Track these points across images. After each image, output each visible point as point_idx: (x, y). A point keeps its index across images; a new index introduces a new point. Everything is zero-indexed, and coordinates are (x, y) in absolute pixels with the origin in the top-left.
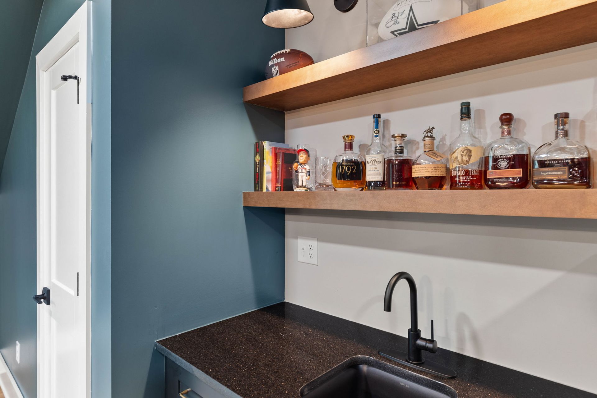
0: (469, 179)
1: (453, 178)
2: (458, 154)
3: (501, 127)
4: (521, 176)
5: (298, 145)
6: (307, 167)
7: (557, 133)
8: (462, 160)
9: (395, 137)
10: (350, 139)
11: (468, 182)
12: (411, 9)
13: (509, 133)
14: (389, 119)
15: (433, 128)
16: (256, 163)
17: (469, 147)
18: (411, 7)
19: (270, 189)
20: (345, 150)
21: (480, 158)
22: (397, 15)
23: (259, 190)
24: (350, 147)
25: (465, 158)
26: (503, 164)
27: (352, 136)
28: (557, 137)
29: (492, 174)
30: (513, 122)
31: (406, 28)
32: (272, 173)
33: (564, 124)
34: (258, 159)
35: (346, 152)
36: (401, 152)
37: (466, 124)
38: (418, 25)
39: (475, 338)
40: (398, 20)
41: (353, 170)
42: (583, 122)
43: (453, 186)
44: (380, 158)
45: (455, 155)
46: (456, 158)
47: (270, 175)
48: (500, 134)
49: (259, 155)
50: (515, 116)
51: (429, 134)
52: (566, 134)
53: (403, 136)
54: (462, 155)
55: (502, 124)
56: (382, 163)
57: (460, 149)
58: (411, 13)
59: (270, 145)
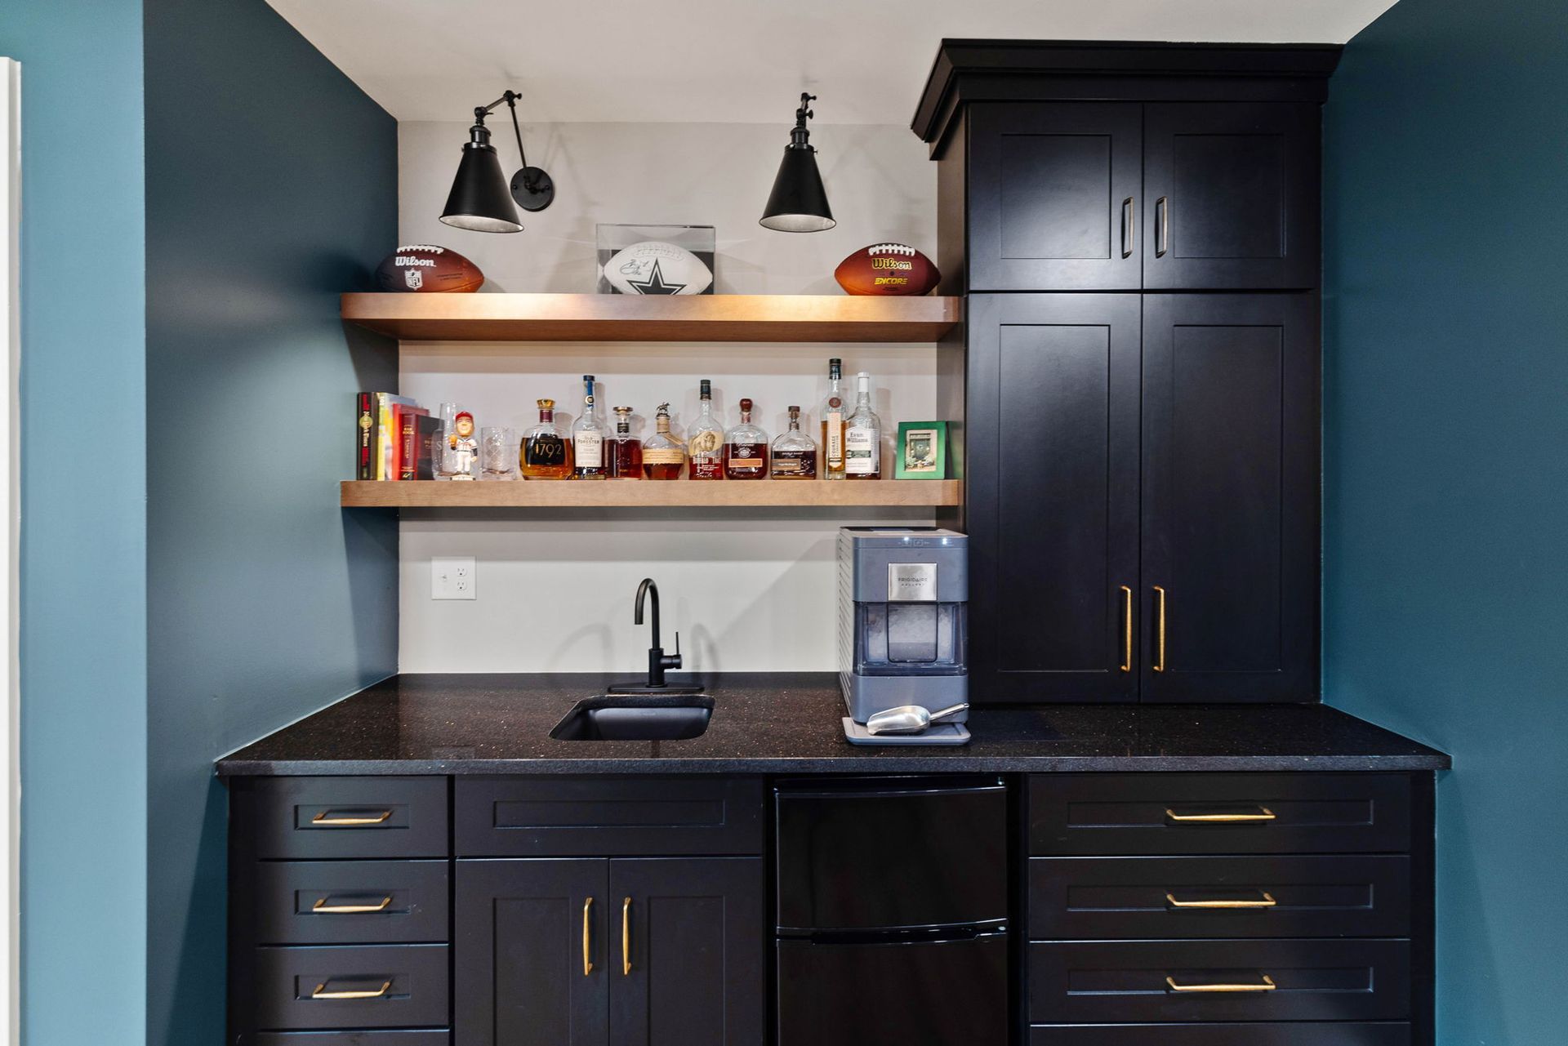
0: (712, 468)
1: (693, 467)
2: (700, 439)
3: (741, 413)
4: (761, 466)
5: (442, 405)
6: (473, 442)
7: (790, 426)
8: (706, 446)
9: (619, 411)
10: (549, 405)
11: (710, 472)
12: (657, 263)
13: (749, 420)
14: (604, 383)
15: (668, 404)
16: (362, 429)
17: (713, 433)
18: (657, 261)
19: (390, 477)
20: (541, 421)
21: (722, 447)
22: (638, 263)
23: (372, 477)
24: (547, 416)
25: (709, 444)
26: (744, 453)
27: (552, 402)
28: (790, 429)
29: (733, 464)
30: (752, 409)
31: (649, 283)
32: (393, 448)
33: (796, 417)
34: (366, 421)
35: (542, 424)
36: (627, 430)
37: (705, 405)
38: (665, 285)
39: (712, 650)
40: (640, 270)
41: (556, 450)
42: (809, 416)
43: (693, 476)
44: (597, 436)
45: (697, 440)
46: (700, 443)
47: (391, 452)
48: (740, 419)
49: (370, 416)
50: (754, 403)
51: (663, 412)
52: (797, 427)
53: (629, 409)
54: (706, 441)
55: (743, 410)
56: (600, 443)
57: (703, 434)
58: (657, 268)
59: (391, 400)
